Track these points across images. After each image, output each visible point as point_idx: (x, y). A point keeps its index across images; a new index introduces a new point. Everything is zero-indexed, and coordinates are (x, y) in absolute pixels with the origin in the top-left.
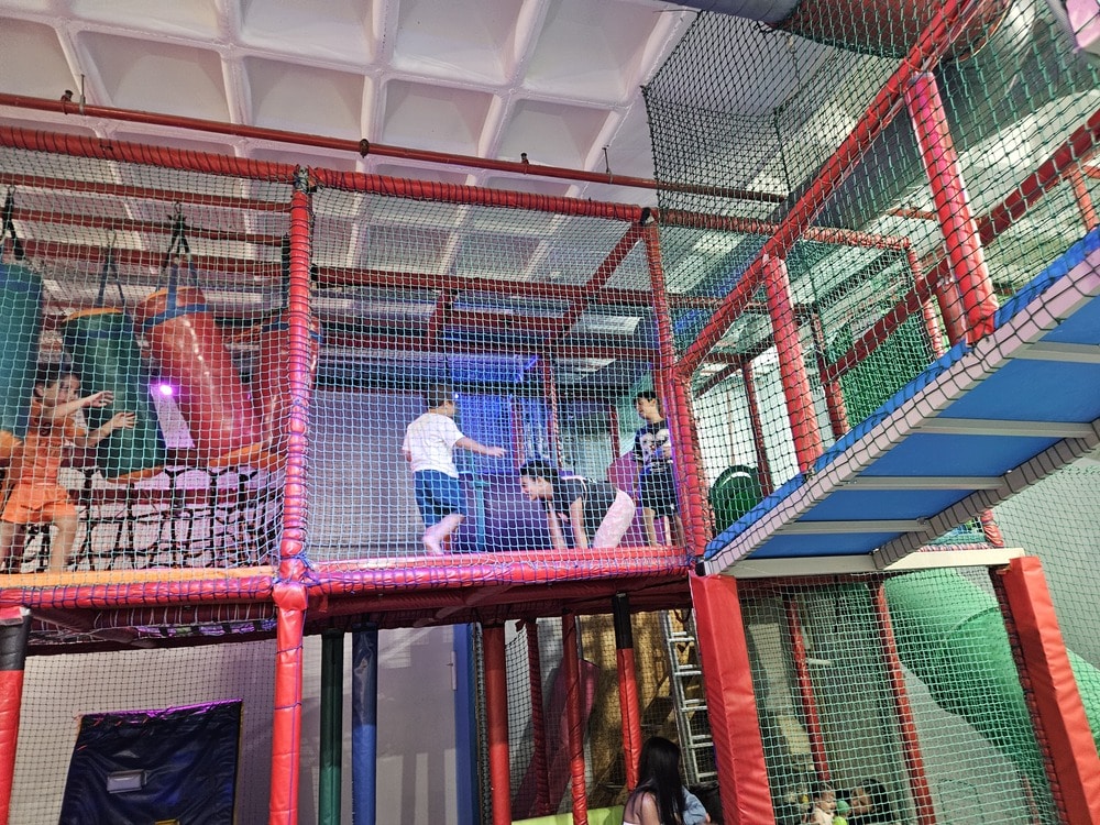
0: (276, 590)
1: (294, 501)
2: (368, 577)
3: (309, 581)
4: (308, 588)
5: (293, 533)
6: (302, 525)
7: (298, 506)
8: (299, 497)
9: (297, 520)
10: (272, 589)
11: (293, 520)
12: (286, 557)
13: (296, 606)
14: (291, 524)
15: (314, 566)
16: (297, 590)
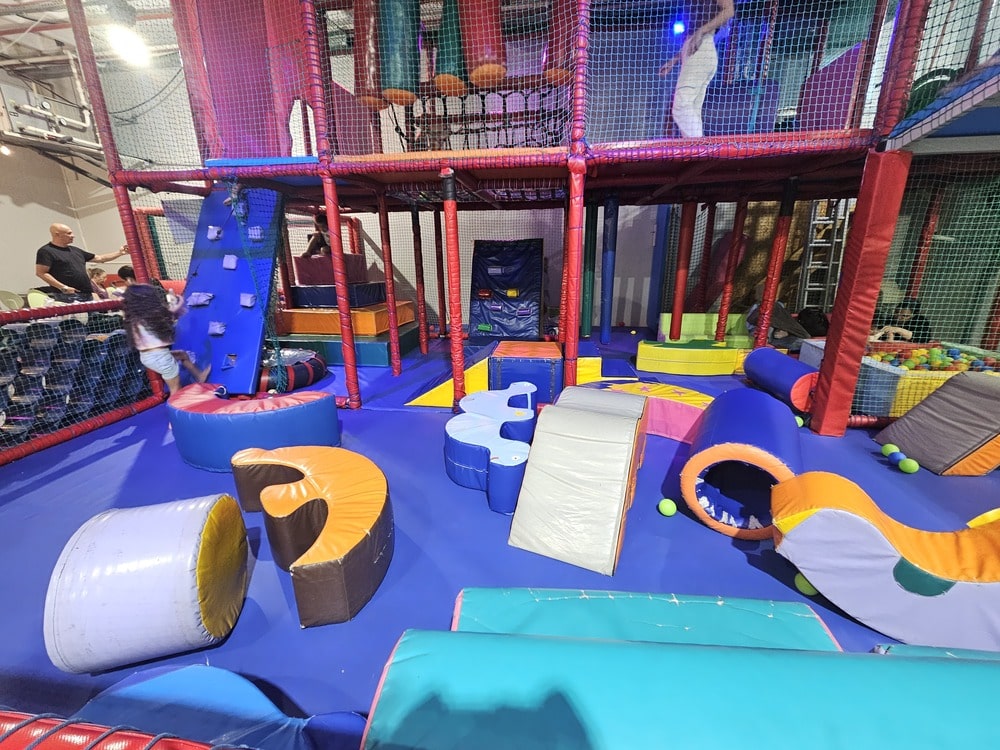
0: (569, 161)
1: (580, 101)
2: (623, 154)
3: (588, 155)
4: (587, 160)
5: (578, 124)
6: (584, 118)
7: (582, 105)
8: (582, 98)
9: (581, 115)
10: (567, 160)
11: (579, 115)
12: (575, 140)
13: (581, 171)
14: (577, 118)
15: (591, 146)
16: (581, 162)
